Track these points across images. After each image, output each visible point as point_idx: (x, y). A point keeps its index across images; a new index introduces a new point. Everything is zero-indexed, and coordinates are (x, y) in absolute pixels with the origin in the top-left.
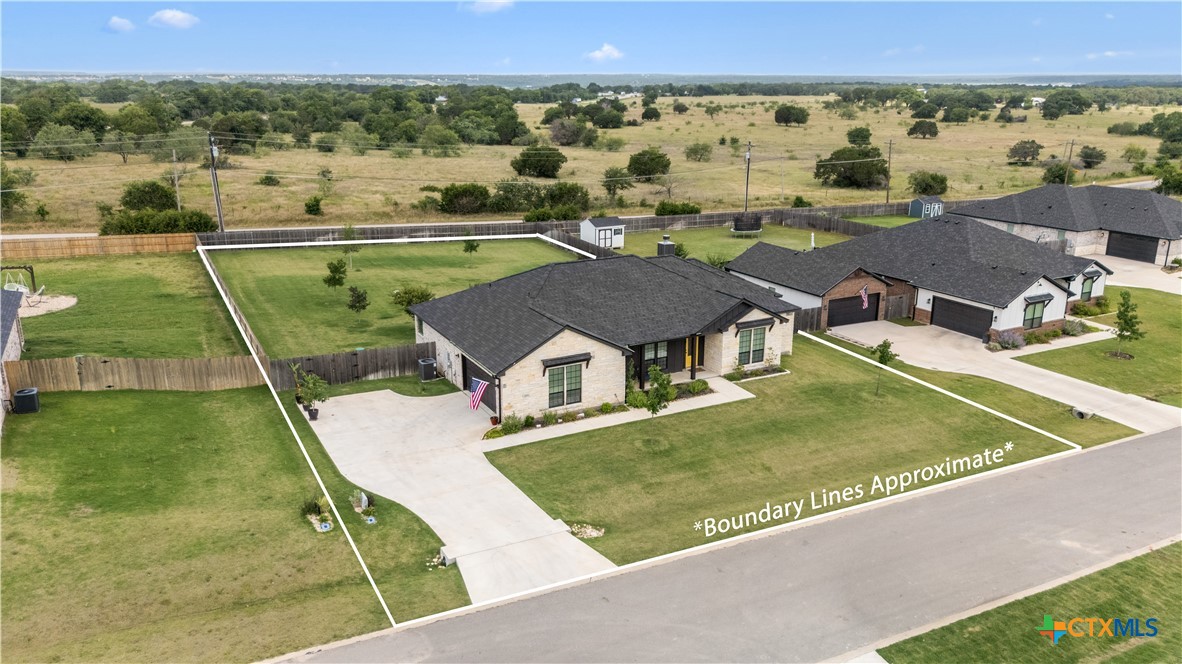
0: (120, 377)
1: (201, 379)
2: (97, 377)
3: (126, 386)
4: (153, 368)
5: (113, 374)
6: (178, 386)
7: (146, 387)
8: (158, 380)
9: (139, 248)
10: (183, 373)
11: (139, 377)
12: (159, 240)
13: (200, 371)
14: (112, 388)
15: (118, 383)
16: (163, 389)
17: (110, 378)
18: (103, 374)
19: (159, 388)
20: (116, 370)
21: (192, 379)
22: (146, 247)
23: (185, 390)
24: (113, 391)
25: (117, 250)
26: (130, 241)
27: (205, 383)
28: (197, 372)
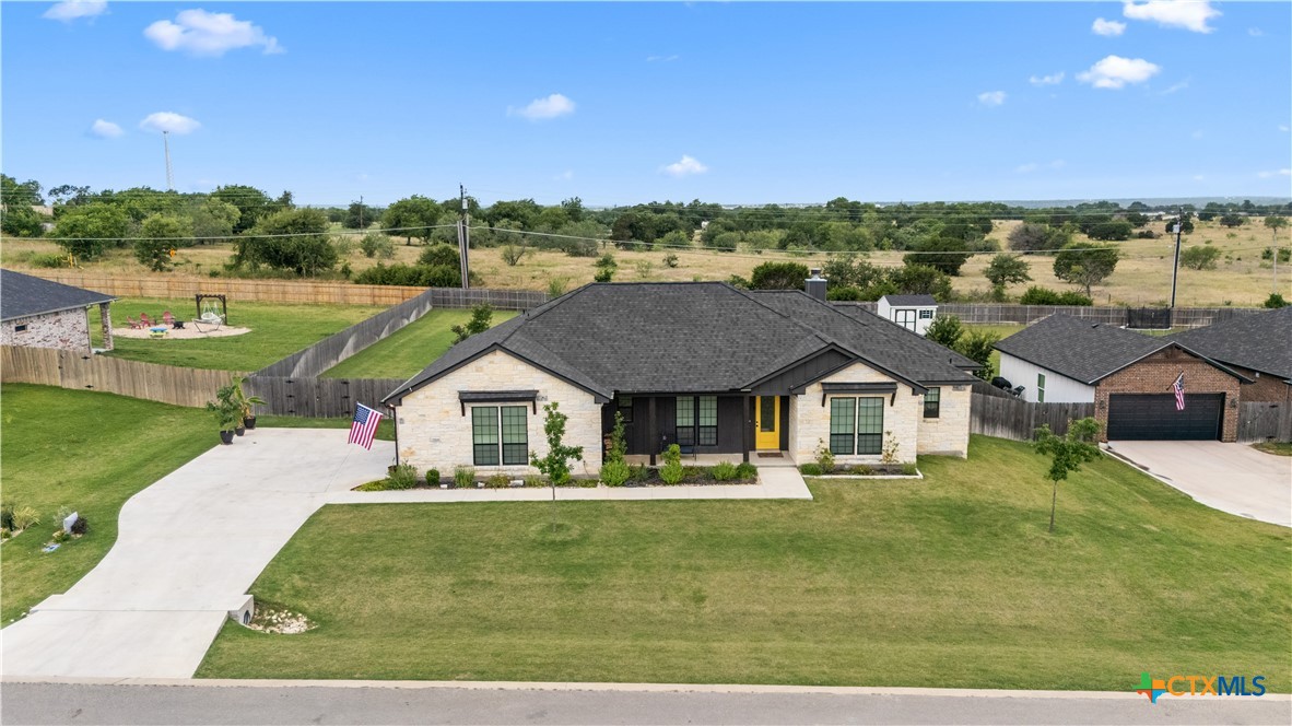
0: (100, 377)
1: (183, 391)
2: (77, 375)
3: (105, 389)
4: (132, 372)
5: (93, 373)
6: (159, 397)
7: (126, 392)
8: (137, 386)
9: (377, 299)
10: (164, 381)
11: (119, 379)
12: (395, 292)
13: (182, 382)
14: (92, 389)
15: (98, 385)
16: (143, 397)
17: (90, 377)
18: (83, 370)
19: (139, 396)
20: (96, 369)
21: (173, 388)
22: (383, 299)
23: (166, 402)
24: (91, 392)
25: (355, 300)
26: (369, 291)
27: (187, 398)
28: (178, 382)
